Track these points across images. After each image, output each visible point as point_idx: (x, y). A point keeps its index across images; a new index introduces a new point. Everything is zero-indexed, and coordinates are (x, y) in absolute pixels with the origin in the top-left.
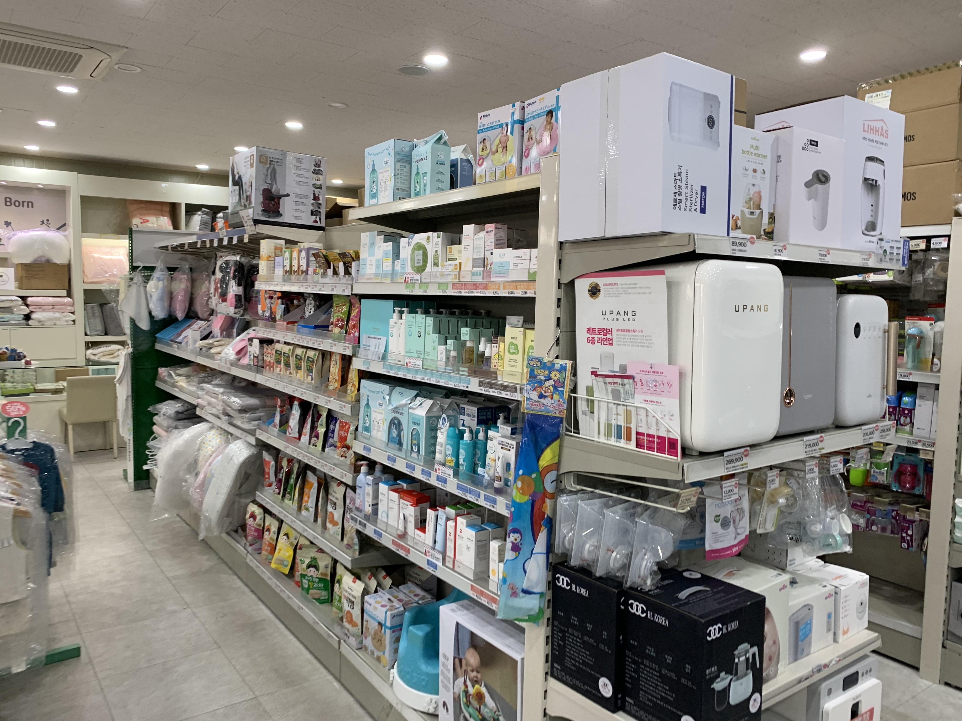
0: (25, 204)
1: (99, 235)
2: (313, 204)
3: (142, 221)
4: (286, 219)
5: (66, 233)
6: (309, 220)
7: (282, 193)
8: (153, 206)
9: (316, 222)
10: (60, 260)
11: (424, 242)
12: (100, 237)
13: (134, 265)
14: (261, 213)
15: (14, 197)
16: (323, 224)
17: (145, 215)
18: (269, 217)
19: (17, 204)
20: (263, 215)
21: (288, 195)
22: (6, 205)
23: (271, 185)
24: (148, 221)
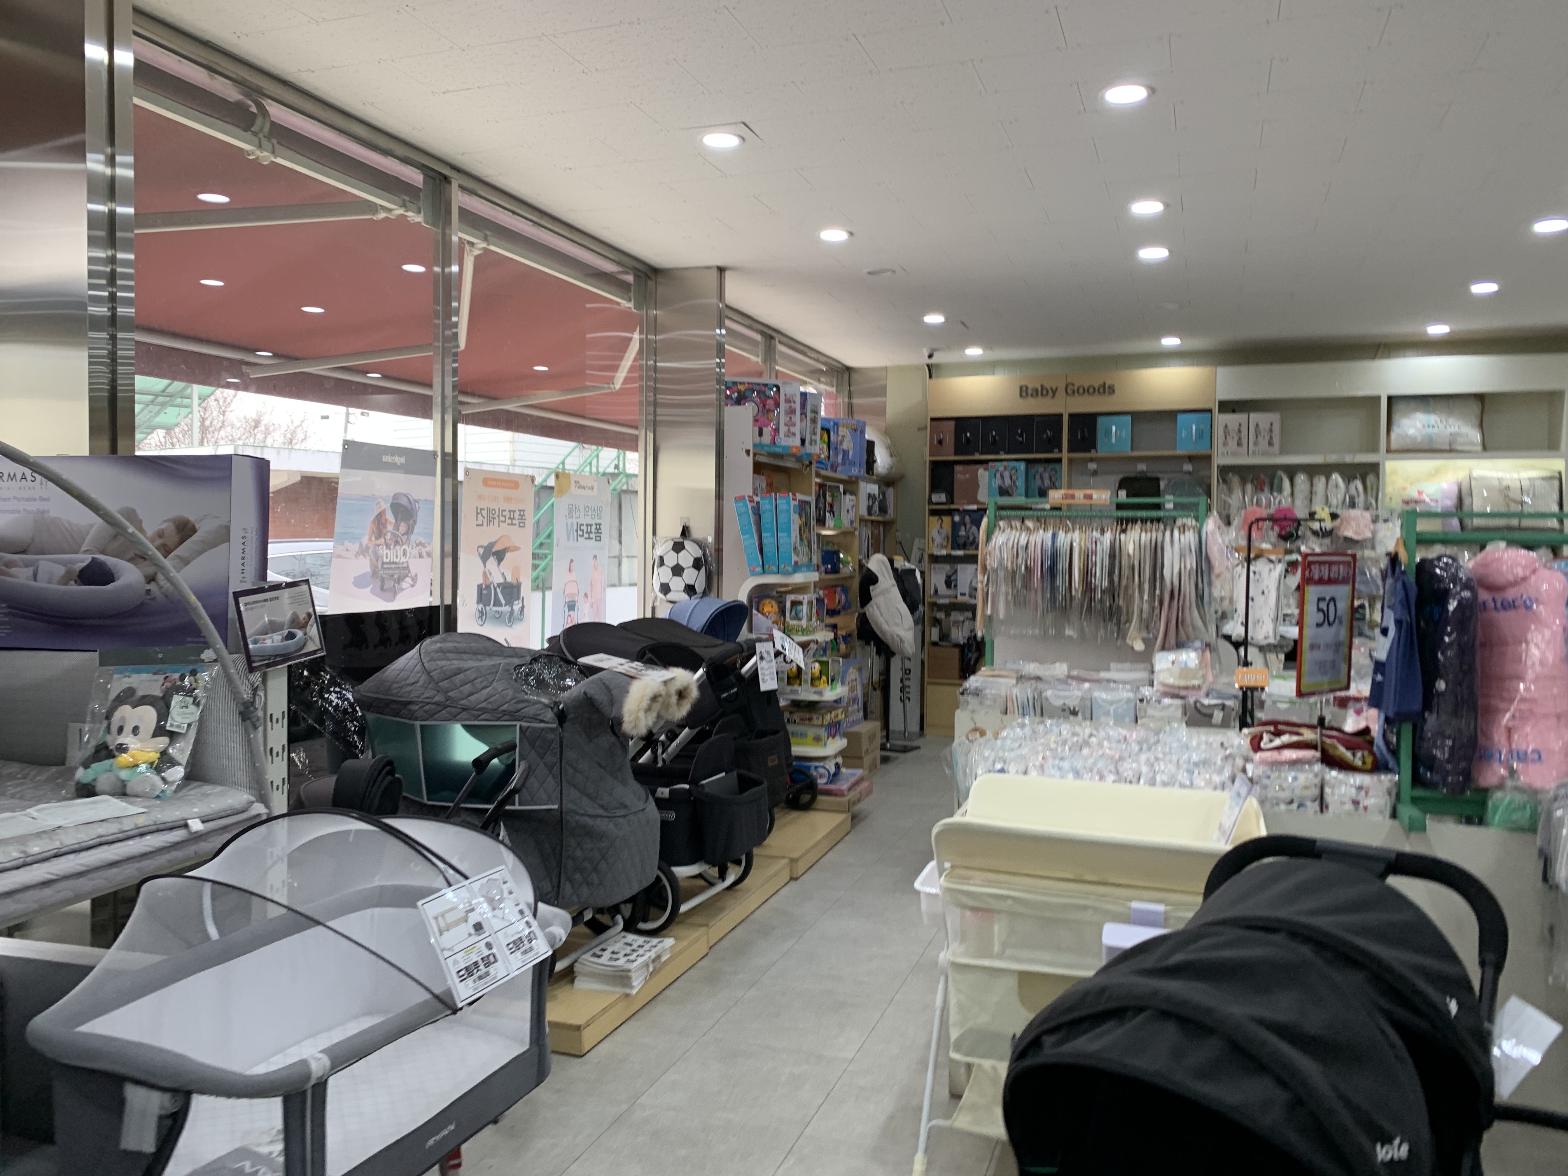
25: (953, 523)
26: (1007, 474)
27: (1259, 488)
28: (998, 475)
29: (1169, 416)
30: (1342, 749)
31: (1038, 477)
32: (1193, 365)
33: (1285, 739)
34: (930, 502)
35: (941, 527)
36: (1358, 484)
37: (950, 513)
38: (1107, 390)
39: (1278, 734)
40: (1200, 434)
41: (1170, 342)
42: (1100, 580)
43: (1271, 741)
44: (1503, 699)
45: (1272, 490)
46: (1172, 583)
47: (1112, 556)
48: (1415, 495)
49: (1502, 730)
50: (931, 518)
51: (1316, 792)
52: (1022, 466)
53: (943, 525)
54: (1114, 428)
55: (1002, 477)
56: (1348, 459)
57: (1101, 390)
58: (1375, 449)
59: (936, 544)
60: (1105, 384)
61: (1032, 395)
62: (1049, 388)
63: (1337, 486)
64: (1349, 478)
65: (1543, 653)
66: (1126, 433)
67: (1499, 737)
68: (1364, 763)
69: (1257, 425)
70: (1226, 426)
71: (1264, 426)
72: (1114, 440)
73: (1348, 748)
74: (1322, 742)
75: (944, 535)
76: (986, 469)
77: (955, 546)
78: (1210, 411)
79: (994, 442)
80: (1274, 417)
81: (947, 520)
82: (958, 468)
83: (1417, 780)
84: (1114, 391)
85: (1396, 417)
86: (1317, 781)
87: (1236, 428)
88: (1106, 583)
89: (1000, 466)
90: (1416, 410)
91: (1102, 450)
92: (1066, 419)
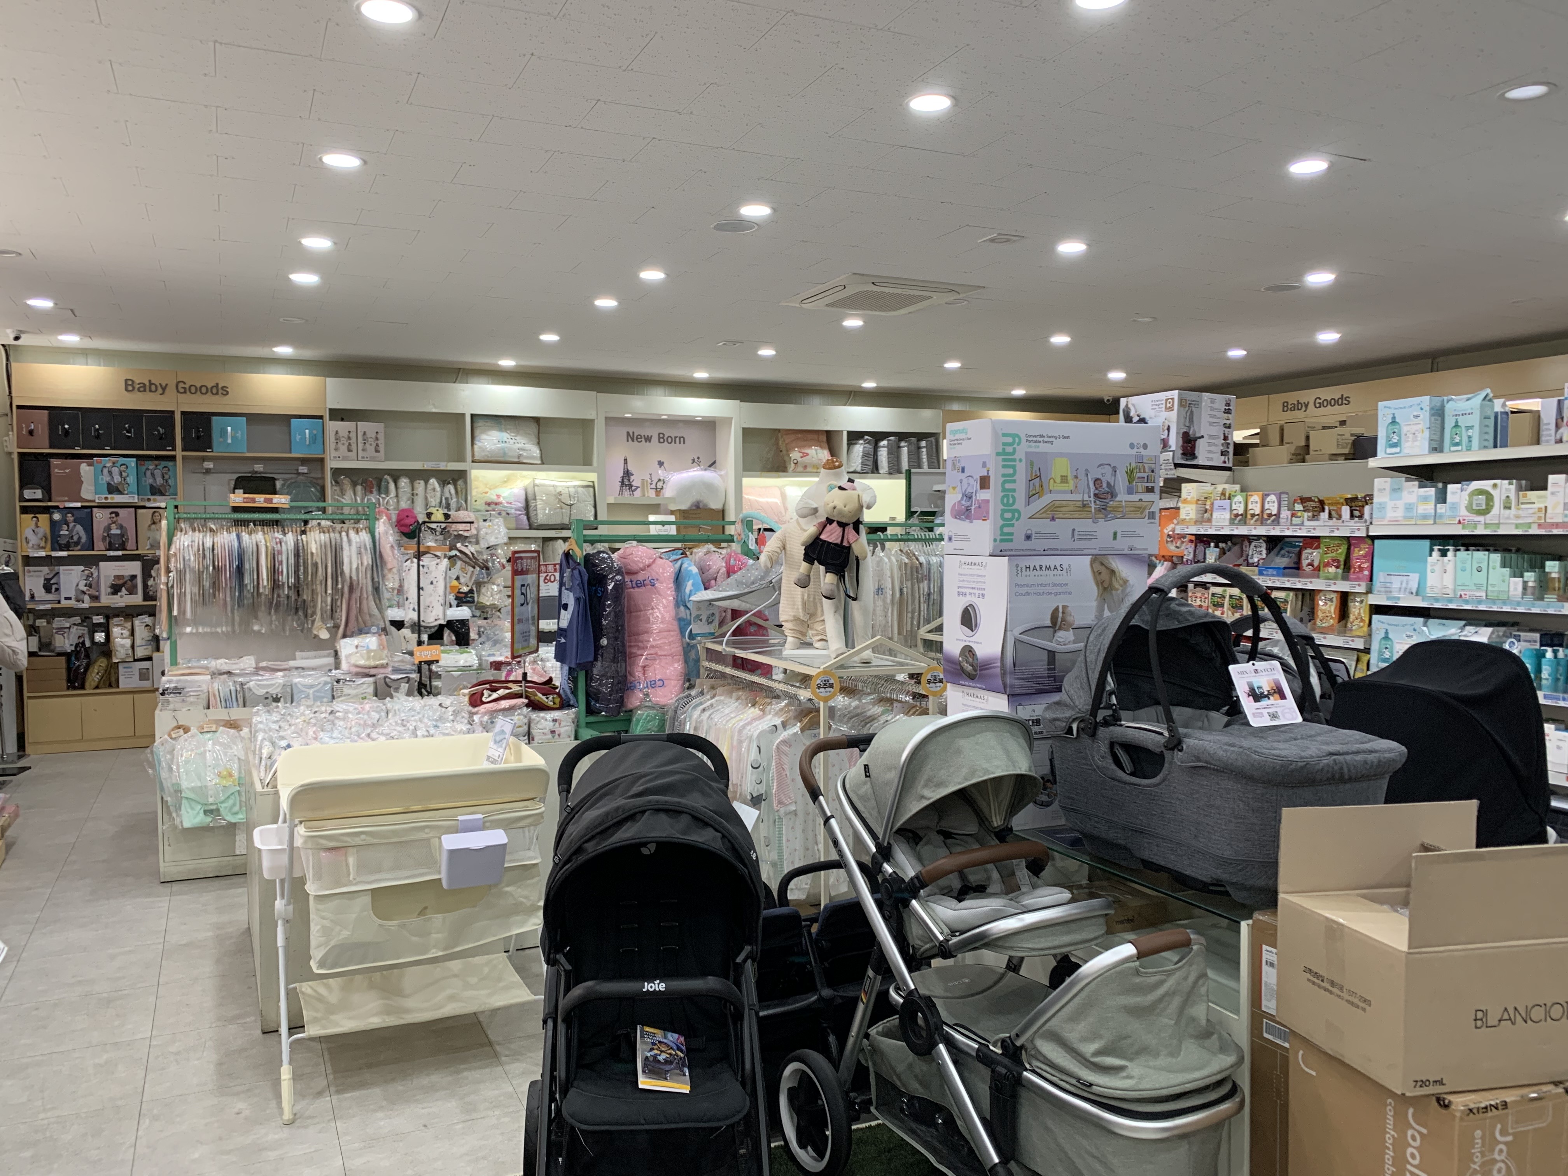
0: (677, 439)
1: (759, 473)
2: (1223, 445)
3: (801, 455)
4: (1200, 461)
5: (723, 473)
6: (1218, 461)
7: (1198, 435)
8: (810, 436)
9: (1225, 462)
10: (715, 505)
11: (1490, 489)
12: (761, 477)
13: (912, 510)
14: (1180, 456)
15: (668, 432)
16: (1230, 465)
17: (804, 447)
18: (1187, 460)
19: (670, 440)
20: (1182, 459)
21: (1202, 437)
22: (660, 442)
23: (1189, 427)
24: (807, 454)
25: (53, 523)
26: (115, 471)
27: (368, 490)
28: (105, 471)
29: (285, 420)
30: (540, 695)
31: (148, 473)
32: (305, 374)
33: (502, 692)
34: (22, 499)
35: (37, 526)
36: (451, 487)
37: (47, 510)
38: (221, 391)
39: (494, 690)
40: (313, 438)
41: (284, 350)
42: (286, 576)
43: (490, 696)
44: (639, 648)
45: (380, 493)
46: (351, 577)
47: (297, 555)
48: (494, 498)
49: (640, 669)
50: (23, 516)
51: (526, 728)
52: (132, 462)
53: (39, 524)
54: (229, 429)
55: (110, 473)
56: (442, 466)
57: (214, 391)
58: (462, 459)
59: (30, 545)
60: (217, 384)
61: (139, 390)
62: (158, 384)
63: (434, 490)
64: (443, 483)
65: (663, 616)
66: (242, 434)
67: (638, 673)
68: (554, 703)
69: (365, 433)
70: (337, 432)
71: (371, 434)
72: (229, 441)
73: (544, 695)
74: (526, 691)
75: (40, 535)
76: (90, 465)
77: (56, 546)
78: (321, 417)
79: (98, 437)
80: (379, 427)
81: (43, 518)
82: (55, 462)
83: (590, 711)
84: (227, 393)
85: (477, 432)
86: (526, 721)
87: (346, 434)
88: (292, 580)
89: (108, 462)
90: (492, 428)
91: (218, 449)
92: (178, 418)
